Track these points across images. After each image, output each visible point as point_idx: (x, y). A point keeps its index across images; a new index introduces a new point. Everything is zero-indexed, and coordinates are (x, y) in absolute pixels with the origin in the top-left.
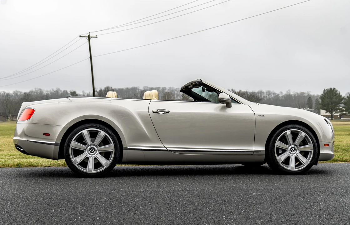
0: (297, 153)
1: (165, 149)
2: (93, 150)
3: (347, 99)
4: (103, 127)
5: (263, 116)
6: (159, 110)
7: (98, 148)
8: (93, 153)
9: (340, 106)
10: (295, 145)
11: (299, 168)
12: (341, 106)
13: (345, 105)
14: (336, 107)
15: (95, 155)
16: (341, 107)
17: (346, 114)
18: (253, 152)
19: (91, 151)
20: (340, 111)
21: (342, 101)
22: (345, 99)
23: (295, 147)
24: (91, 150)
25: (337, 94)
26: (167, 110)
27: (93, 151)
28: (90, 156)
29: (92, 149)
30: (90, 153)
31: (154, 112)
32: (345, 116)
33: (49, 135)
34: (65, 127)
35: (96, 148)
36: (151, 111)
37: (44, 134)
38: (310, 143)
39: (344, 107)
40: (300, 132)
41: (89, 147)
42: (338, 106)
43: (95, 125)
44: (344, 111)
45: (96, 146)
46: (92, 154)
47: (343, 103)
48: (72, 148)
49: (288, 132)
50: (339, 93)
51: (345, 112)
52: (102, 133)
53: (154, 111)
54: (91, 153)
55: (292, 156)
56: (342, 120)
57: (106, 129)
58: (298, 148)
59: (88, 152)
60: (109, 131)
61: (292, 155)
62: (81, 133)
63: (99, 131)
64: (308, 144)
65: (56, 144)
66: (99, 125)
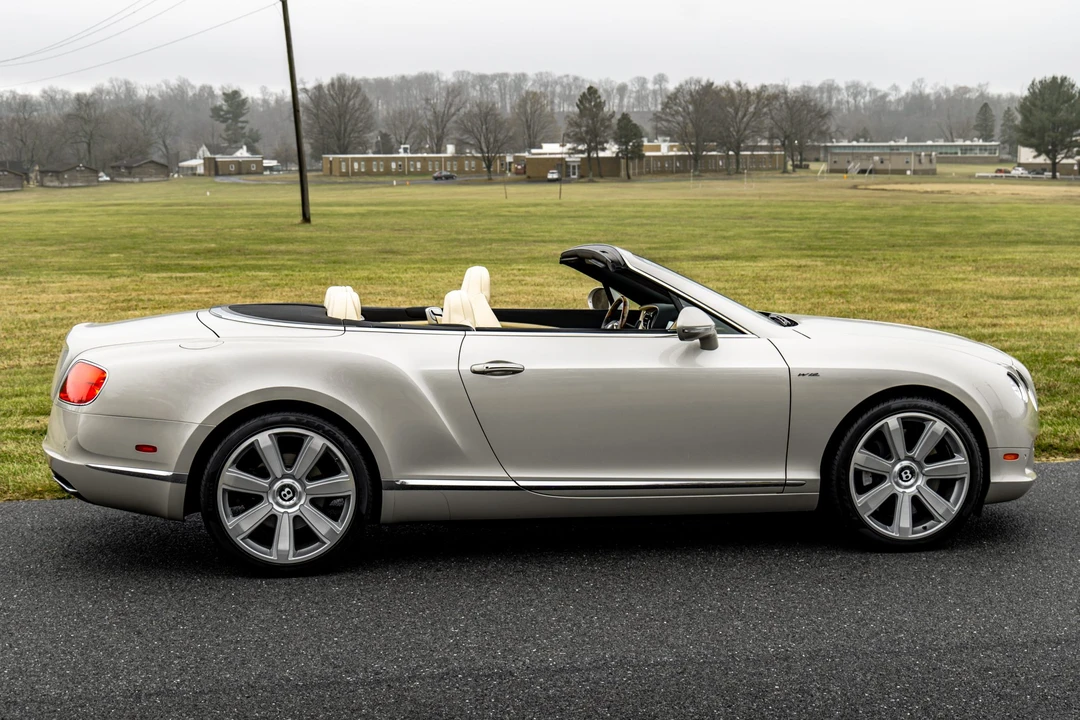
0: (919, 483)
1: (512, 484)
2: (289, 493)
4: (317, 421)
5: (816, 375)
6: (490, 366)
7: (304, 486)
8: (291, 502)
10: (912, 459)
11: (925, 529)
15: (297, 508)
18: (784, 485)
19: (285, 495)
23: (914, 466)
24: (283, 493)
26: (516, 363)
27: (289, 496)
28: (282, 510)
29: (287, 489)
30: (280, 501)
31: (475, 372)
33: (154, 449)
34: (201, 427)
35: (297, 486)
36: (465, 367)
37: (139, 448)
38: (959, 451)
40: (931, 420)
41: (278, 485)
43: (293, 418)
45: (299, 481)
46: (288, 503)
48: (224, 490)
49: (893, 422)
52: (317, 443)
53: (476, 368)
54: (284, 503)
55: (904, 492)
57: (327, 428)
58: (921, 468)
59: (274, 498)
60: (337, 435)
61: (901, 490)
62: (252, 443)
63: (308, 436)
64: (954, 457)
65: (174, 479)
66: (306, 418)
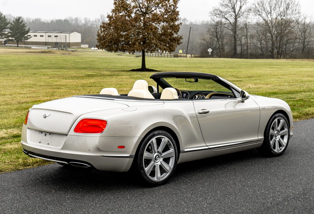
3: (13, 23)
9: (5, 31)
12: (7, 31)
13: (10, 30)
14: (1, 33)
16: (7, 33)
17: (11, 40)
20: (6, 36)
21: (8, 26)
22: (11, 24)
25: (2, 18)
32: (10, 42)
39: (10, 33)
42: (3, 30)
44: (9, 36)
47: (9, 28)
50: (4, 17)
51: (10, 38)
56: (7, 46)
